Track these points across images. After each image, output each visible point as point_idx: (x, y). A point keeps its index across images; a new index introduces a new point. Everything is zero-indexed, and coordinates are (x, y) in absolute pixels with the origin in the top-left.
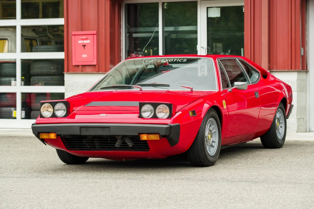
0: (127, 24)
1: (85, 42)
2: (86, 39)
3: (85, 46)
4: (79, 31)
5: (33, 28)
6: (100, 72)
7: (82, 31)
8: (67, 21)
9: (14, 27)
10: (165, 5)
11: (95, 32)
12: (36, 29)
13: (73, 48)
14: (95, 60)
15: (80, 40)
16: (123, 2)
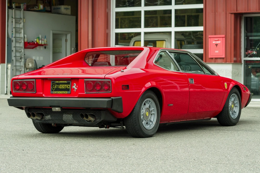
0: (245, 31)
1: (217, 42)
2: (218, 40)
3: (217, 45)
4: (213, 35)
5: (182, 33)
6: (227, 63)
7: (215, 34)
8: (205, 29)
9: (170, 33)
11: (224, 36)
12: (184, 33)
13: (209, 46)
14: (224, 54)
15: (214, 41)
16: (243, 16)
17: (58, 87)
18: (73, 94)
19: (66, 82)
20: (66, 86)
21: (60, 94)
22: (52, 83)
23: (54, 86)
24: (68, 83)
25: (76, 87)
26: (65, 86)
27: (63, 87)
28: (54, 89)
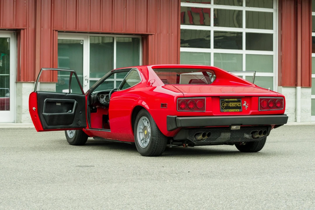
17: (228, 105)
19: (236, 100)
22: (221, 101)
23: (224, 105)
24: (239, 101)
25: (247, 105)
26: (235, 104)
27: (233, 104)
28: (223, 107)
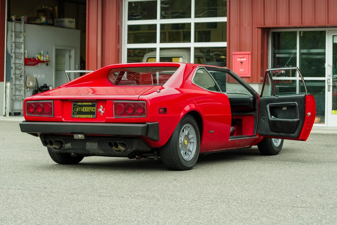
0: (273, 48)
1: (243, 59)
2: (243, 58)
3: (242, 62)
4: (238, 51)
5: (200, 49)
6: (253, 82)
7: (240, 51)
8: (229, 44)
9: (188, 49)
10: (302, 33)
11: (250, 53)
12: (203, 50)
13: (233, 64)
14: (250, 73)
15: (238, 58)
16: (270, 31)
17: (80, 110)
18: (98, 118)
19: (90, 104)
20: (91, 109)
21: (84, 118)
22: (74, 105)
23: (76, 109)
24: (93, 106)
25: (103, 110)
26: (89, 109)
27: (86, 109)
28: (75, 112)
